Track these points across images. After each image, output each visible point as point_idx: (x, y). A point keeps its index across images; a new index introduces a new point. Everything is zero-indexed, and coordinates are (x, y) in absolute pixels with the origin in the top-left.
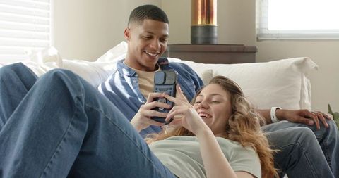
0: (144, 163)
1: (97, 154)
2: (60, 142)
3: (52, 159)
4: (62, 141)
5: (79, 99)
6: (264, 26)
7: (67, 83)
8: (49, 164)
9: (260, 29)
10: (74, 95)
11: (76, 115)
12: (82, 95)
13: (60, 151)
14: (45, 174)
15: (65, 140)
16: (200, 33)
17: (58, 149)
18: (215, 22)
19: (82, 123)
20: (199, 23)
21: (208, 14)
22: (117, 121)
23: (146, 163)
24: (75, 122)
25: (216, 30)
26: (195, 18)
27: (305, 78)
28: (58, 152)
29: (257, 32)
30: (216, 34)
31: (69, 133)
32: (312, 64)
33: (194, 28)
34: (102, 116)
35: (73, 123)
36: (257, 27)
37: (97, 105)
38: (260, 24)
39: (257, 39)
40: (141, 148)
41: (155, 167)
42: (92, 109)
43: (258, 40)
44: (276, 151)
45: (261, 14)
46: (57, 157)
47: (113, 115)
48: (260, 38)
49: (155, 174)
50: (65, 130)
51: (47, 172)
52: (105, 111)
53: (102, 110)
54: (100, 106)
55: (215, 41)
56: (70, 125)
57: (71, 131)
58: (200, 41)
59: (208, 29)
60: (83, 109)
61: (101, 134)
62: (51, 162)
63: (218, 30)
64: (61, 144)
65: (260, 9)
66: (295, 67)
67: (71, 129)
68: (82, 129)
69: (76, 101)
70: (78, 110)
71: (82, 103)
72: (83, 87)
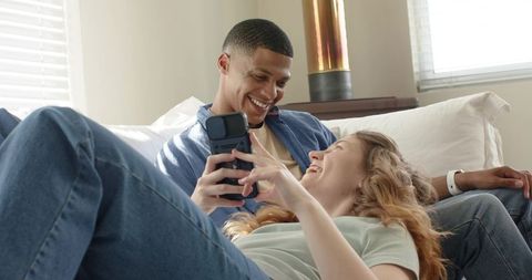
0: (206, 248)
1: (123, 238)
2: (55, 220)
3: (43, 248)
4: (59, 218)
5: (83, 147)
6: (427, 68)
7: (62, 125)
8: (38, 256)
9: (422, 72)
10: (74, 142)
11: (82, 177)
12: (88, 140)
13: (56, 234)
14: (32, 272)
15: (63, 216)
16: (323, 85)
17: (53, 231)
18: (345, 65)
19: (92, 188)
20: (321, 68)
21: (333, 53)
22: (154, 183)
23: (210, 249)
24: (80, 186)
25: (348, 77)
26: (313, 61)
27: (489, 126)
28: (52, 236)
29: (416, 78)
30: (349, 84)
31: (70, 205)
32: (498, 101)
33: (313, 78)
34: (127, 175)
35: (76, 189)
36: (416, 69)
37: (117, 158)
38: (420, 65)
39: (418, 88)
40: (200, 225)
41: (226, 254)
42: (108, 165)
43: (419, 90)
44: (443, 234)
45: (419, 49)
46: (51, 244)
47: (146, 172)
48: (422, 87)
49: (226, 266)
50: (62, 200)
51: (37, 270)
52: (132, 169)
53: (127, 167)
54: (123, 159)
55: (349, 96)
56: (72, 193)
57: (72, 201)
58: (324, 97)
59: (336, 77)
60: (92, 164)
61: (127, 205)
62: (42, 254)
63: (352, 77)
64: (56, 223)
65: (418, 41)
66: (471, 110)
67: (73, 198)
68: (92, 197)
69: (78, 151)
70: (84, 167)
71: (88, 154)
72: (88, 128)
